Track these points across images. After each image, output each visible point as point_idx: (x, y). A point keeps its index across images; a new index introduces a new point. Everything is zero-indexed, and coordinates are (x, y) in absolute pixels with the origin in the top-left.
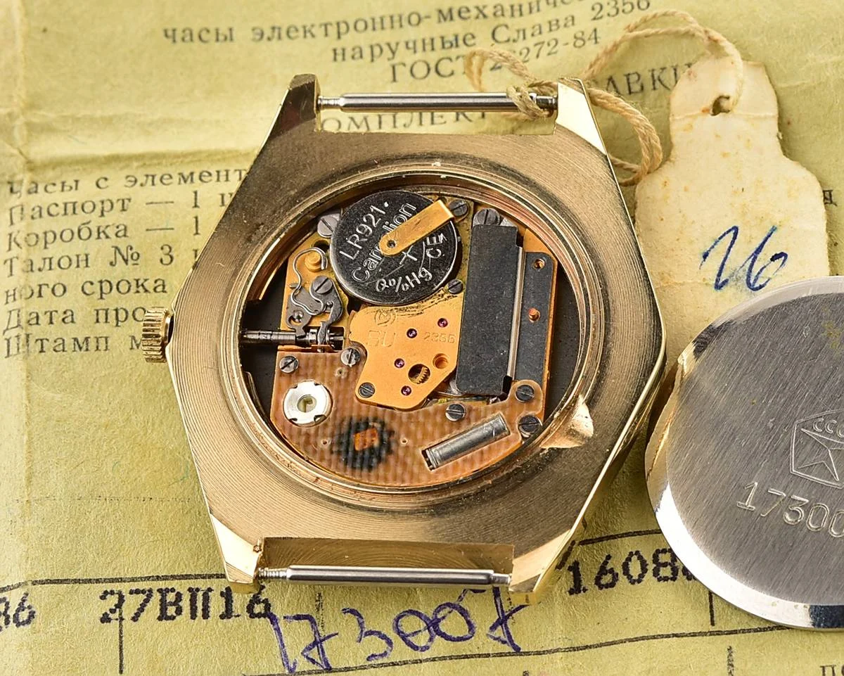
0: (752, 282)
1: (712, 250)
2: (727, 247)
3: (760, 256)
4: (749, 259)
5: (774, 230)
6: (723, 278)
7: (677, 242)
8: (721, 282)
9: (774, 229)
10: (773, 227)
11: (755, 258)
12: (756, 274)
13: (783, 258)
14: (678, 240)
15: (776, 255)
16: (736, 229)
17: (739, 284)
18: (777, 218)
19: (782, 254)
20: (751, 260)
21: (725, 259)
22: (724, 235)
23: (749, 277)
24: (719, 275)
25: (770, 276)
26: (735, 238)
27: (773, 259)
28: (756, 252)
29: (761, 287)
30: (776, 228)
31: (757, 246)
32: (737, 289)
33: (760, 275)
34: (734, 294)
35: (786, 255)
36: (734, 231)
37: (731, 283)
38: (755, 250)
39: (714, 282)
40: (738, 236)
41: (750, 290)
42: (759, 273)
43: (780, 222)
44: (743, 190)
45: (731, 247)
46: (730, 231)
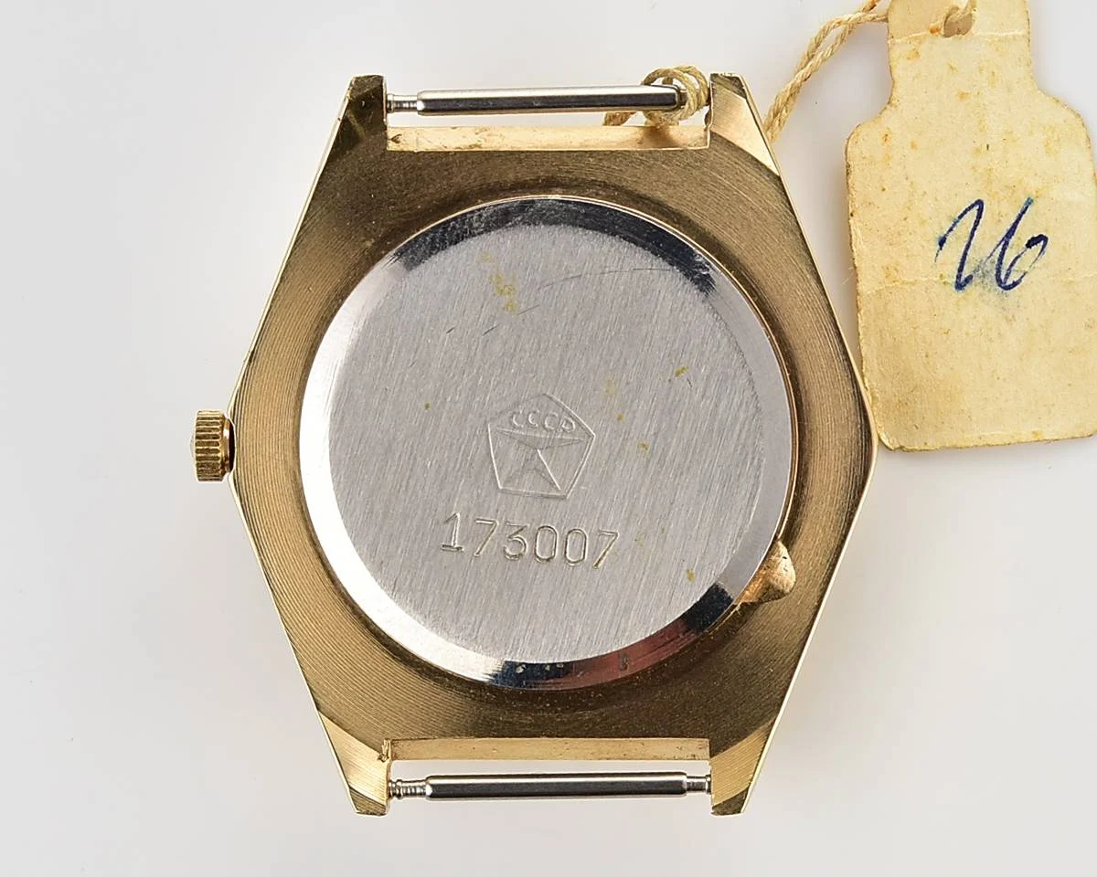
0: (1003, 277)
1: (951, 233)
2: (970, 230)
3: (1012, 240)
4: (998, 245)
5: (1030, 204)
6: (965, 275)
7: (904, 222)
8: (963, 279)
9: (1029, 202)
10: (1029, 199)
11: (1007, 243)
12: (1008, 267)
13: (1042, 243)
14: (905, 219)
15: (1033, 238)
16: (980, 203)
17: (986, 281)
18: (1032, 186)
19: (1042, 238)
20: (1001, 247)
21: (968, 247)
22: (965, 212)
23: (999, 271)
24: (961, 270)
25: (1026, 270)
26: (979, 216)
27: (1029, 245)
28: (1006, 236)
29: (1015, 284)
30: (1032, 201)
31: (1009, 227)
32: (984, 287)
33: (1014, 268)
34: (981, 295)
35: (1045, 239)
36: (977, 207)
37: (976, 280)
38: (1005, 233)
39: (955, 280)
40: (983, 213)
41: (1001, 289)
42: (1012, 265)
43: (1037, 192)
44: (988, 146)
45: (974, 229)
46: (972, 206)
